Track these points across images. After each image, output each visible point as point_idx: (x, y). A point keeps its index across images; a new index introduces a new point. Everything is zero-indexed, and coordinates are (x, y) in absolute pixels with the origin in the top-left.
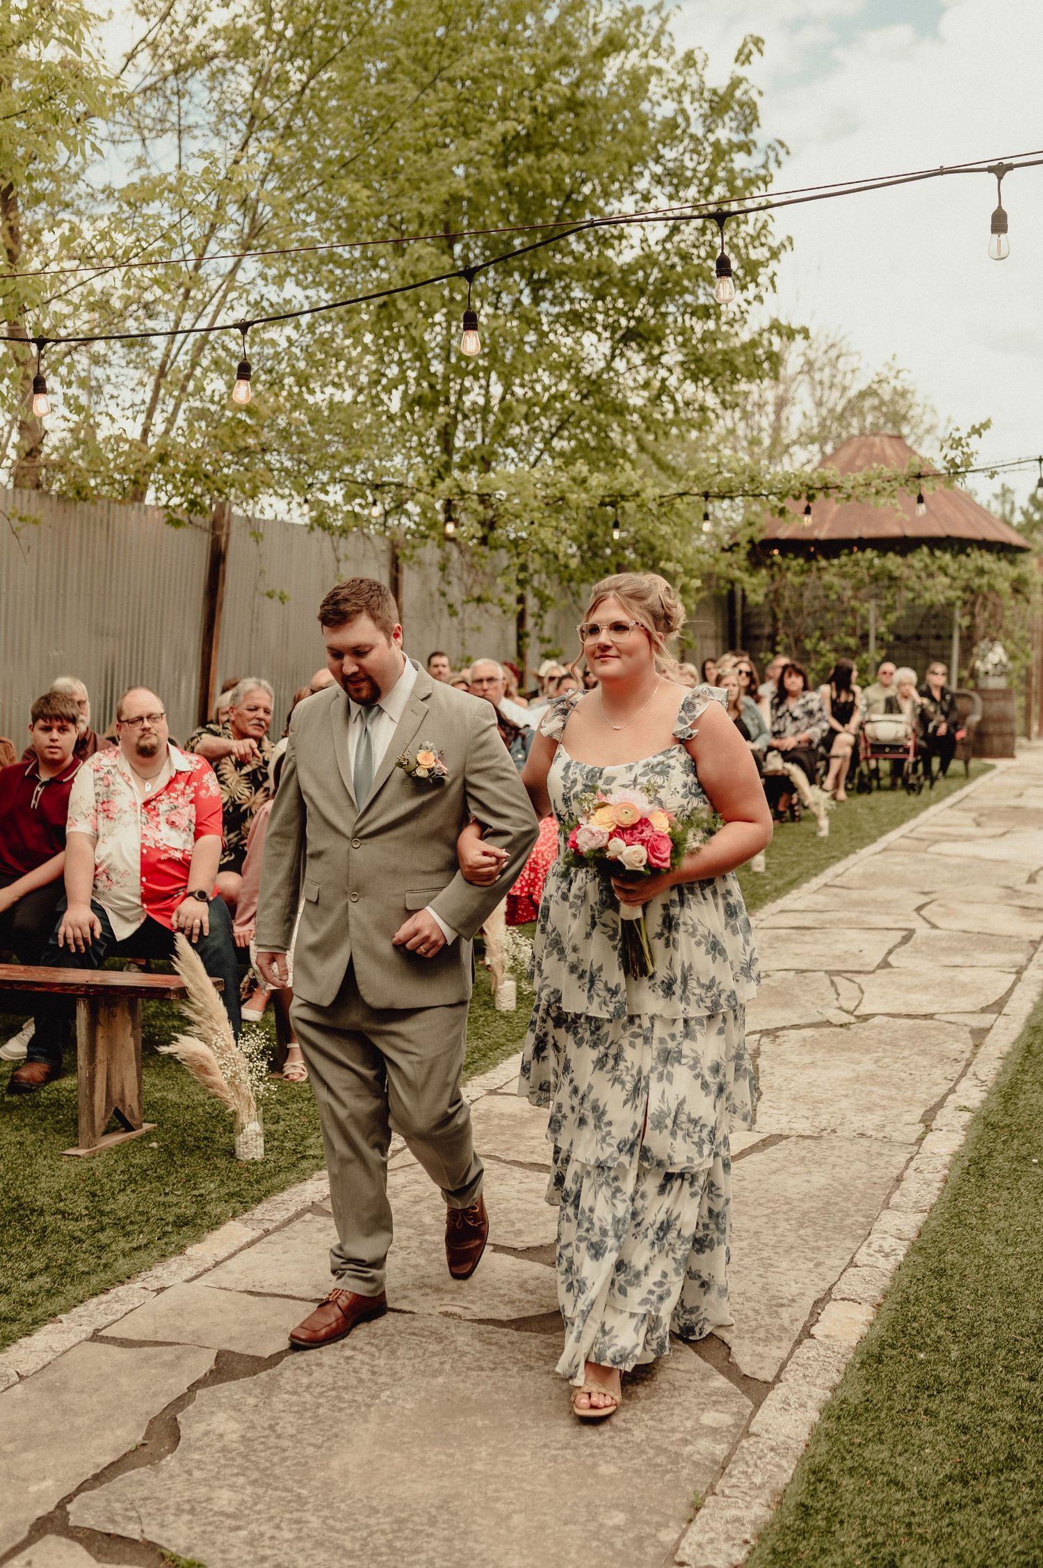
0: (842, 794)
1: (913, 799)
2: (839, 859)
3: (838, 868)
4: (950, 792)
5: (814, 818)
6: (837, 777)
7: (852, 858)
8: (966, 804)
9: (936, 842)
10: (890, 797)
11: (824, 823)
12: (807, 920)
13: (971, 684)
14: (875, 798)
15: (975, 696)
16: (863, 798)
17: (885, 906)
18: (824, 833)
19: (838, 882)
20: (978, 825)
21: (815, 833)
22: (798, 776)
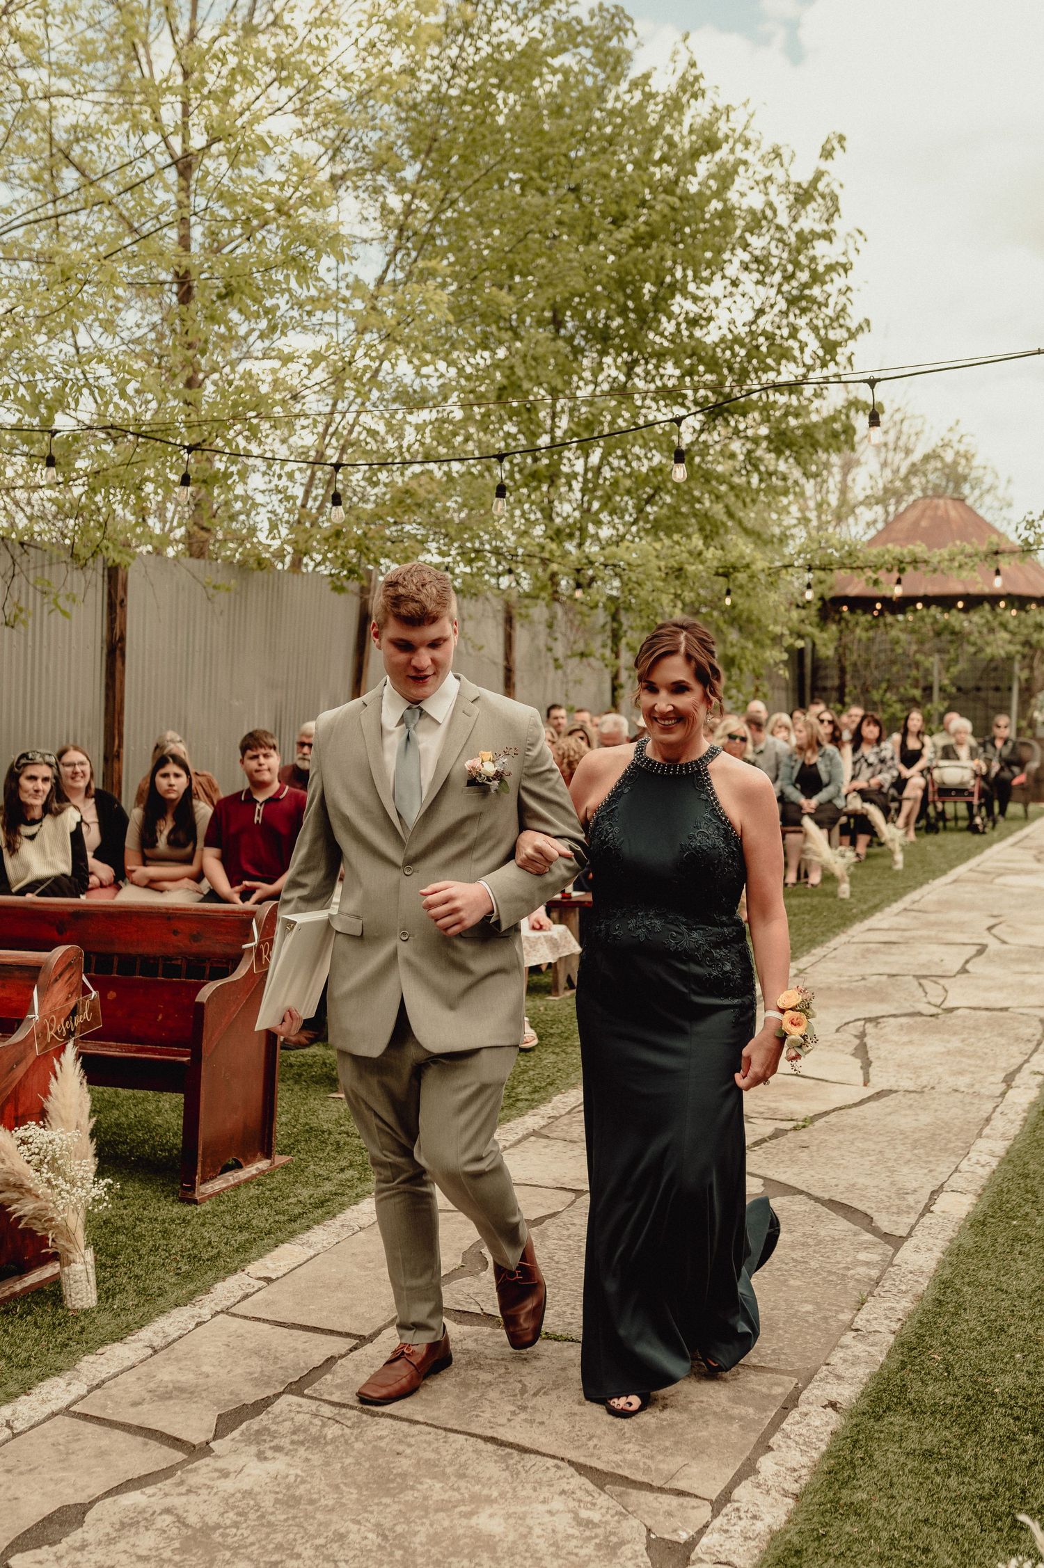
0: (912, 834)
1: (977, 838)
2: (914, 888)
3: (915, 895)
4: (1010, 833)
5: (891, 853)
6: (908, 817)
7: (926, 888)
8: (1027, 843)
9: (1000, 875)
10: (957, 837)
11: (899, 857)
12: (893, 936)
13: (1029, 733)
14: (941, 838)
15: (1034, 743)
16: (931, 838)
17: (961, 926)
18: (899, 866)
19: (915, 907)
20: (1039, 861)
21: (890, 868)
22: (876, 815)
